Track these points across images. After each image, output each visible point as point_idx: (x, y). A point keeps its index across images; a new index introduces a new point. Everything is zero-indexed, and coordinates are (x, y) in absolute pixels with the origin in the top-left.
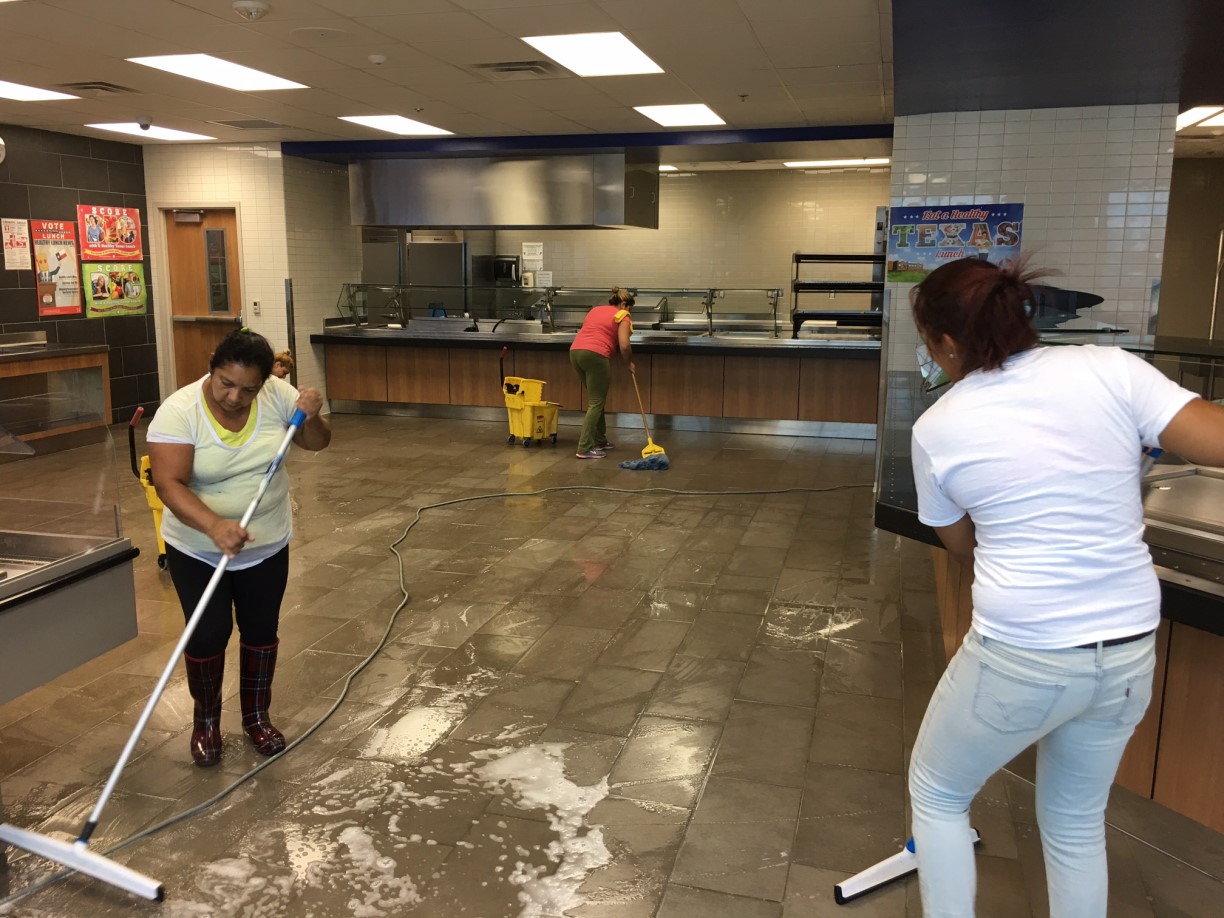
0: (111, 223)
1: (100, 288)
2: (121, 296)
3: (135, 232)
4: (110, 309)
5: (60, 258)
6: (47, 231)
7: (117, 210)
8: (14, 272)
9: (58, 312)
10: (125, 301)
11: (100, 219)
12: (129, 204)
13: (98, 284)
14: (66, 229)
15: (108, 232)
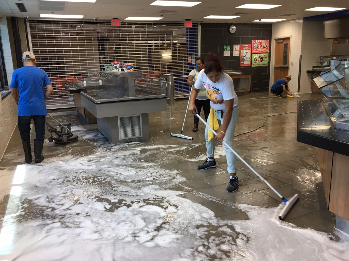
0: (261, 44)
1: (256, 60)
2: (261, 61)
3: (267, 46)
4: (258, 65)
5: (246, 53)
6: (244, 47)
7: (263, 41)
8: (235, 57)
9: (244, 65)
10: (262, 63)
11: (258, 43)
12: (266, 39)
13: (255, 59)
14: (249, 46)
15: (260, 46)
